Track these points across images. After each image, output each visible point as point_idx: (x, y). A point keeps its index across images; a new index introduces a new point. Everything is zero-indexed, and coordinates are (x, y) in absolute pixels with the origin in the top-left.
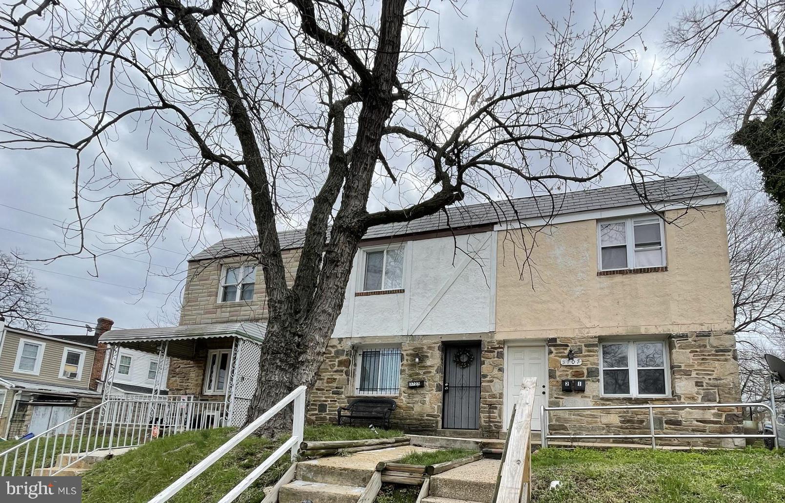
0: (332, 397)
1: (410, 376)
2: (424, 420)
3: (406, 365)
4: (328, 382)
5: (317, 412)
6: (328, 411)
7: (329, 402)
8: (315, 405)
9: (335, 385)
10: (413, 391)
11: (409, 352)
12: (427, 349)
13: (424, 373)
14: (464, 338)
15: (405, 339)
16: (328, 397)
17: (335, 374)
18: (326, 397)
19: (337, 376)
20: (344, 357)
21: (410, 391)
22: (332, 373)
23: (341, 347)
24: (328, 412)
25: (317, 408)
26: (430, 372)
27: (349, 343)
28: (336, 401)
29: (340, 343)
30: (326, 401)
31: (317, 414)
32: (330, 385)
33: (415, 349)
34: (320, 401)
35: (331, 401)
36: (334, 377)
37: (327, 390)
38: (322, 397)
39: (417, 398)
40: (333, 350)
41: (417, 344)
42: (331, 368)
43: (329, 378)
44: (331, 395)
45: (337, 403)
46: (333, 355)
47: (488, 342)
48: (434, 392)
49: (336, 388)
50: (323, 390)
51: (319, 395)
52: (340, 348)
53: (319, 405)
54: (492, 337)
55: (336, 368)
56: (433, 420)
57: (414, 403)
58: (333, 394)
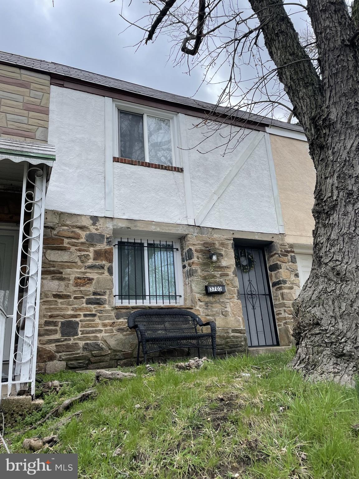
0: (87, 309)
1: (205, 278)
2: (229, 337)
3: (197, 264)
4: (77, 285)
5: (58, 336)
6: (80, 333)
7: (82, 318)
8: (55, 324)
9: (91, 288)
10: (211, 299)
11: (199, 247)
12: (220, 246)
13: (222, 275)
14: (257, 238)
15: (191, 230)
16: (80, 309)
17: (88, 270)
18: (75, 310)
19: (93, 275)
20: (103, 246)
21: (207, 299)
22: (83, 270)
23: (97, 229)
24: (80, 336)
25: (58, 328)
26: (227, 275)
27: (110, 226)
28: (94, 315)
29: (94, 224)
30: (75, 316)
31: (57, 341)
32: (82, 288)
33: (205, 244)
34: (63, 316)
35: (85, 315)
36: (88, 275)
37: (75, 298)
38: (67, 309)
39: (217, 308)
40: (83, 234)
41: (206, 237)
42: (83, 262)
43: (79, 278)
44: (84, 305)
45: (96, 318)
46: (83, 240)
47: (281, 245)
48: (236, 300)
49: (95, 294)
50: (68, 297)
51: (60, 306)
52: (94, 231)
53: (62, 323)
54: (283, 240)
55: (91, 262)
56: (240, 337)
57: (213, 315)
58: (87, 304)
